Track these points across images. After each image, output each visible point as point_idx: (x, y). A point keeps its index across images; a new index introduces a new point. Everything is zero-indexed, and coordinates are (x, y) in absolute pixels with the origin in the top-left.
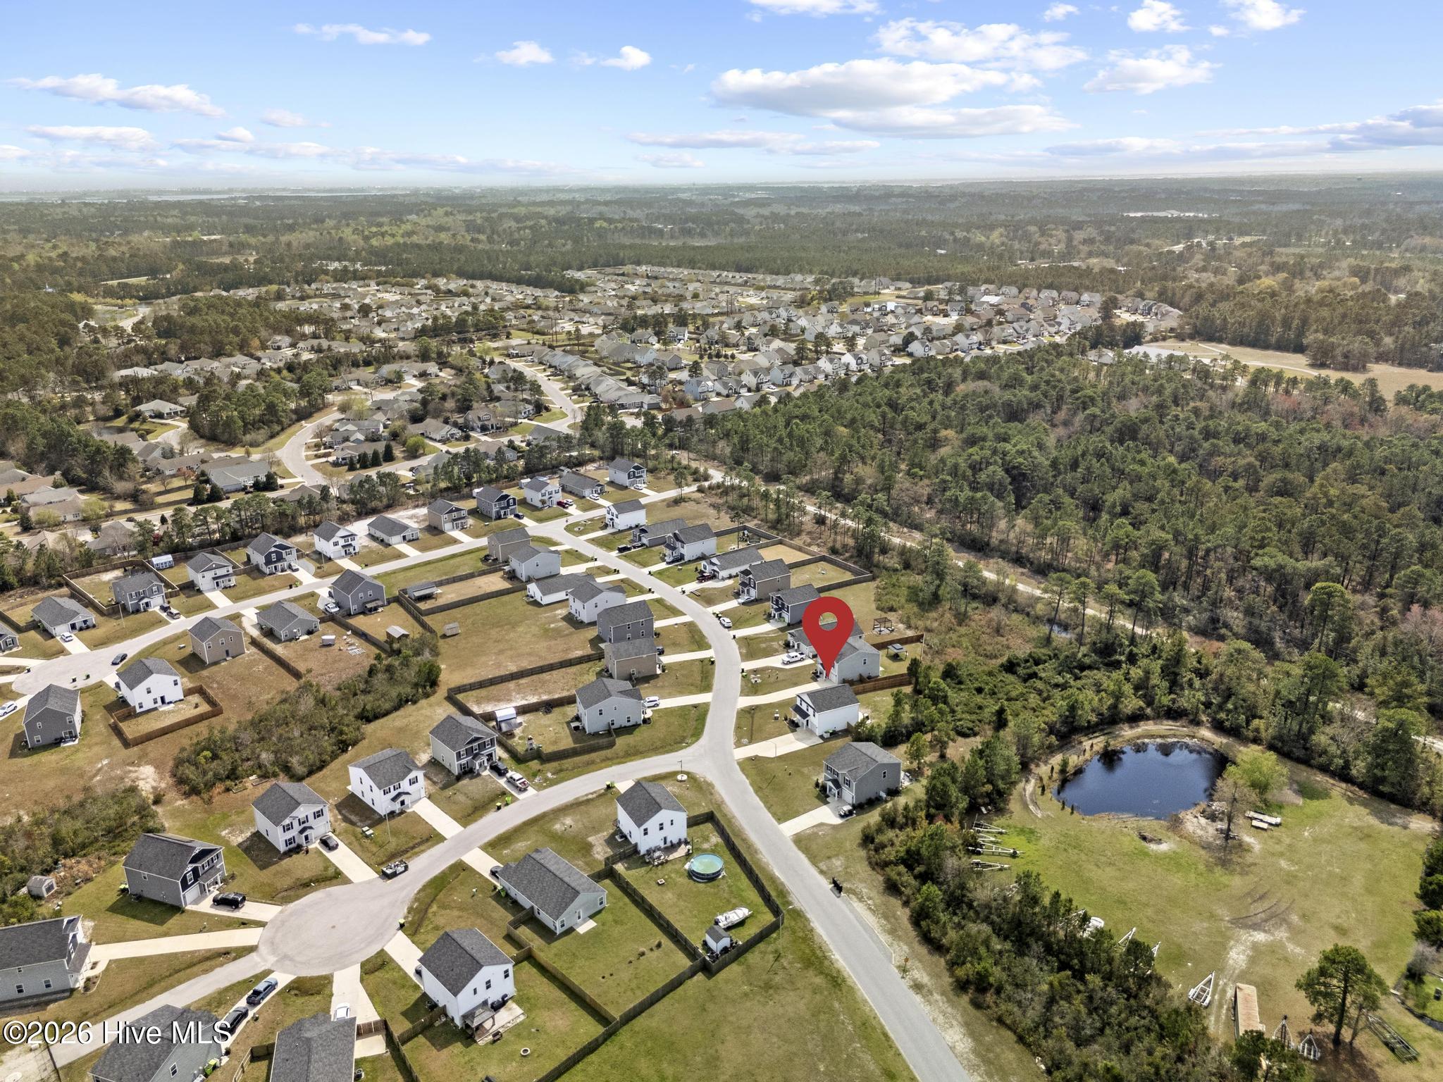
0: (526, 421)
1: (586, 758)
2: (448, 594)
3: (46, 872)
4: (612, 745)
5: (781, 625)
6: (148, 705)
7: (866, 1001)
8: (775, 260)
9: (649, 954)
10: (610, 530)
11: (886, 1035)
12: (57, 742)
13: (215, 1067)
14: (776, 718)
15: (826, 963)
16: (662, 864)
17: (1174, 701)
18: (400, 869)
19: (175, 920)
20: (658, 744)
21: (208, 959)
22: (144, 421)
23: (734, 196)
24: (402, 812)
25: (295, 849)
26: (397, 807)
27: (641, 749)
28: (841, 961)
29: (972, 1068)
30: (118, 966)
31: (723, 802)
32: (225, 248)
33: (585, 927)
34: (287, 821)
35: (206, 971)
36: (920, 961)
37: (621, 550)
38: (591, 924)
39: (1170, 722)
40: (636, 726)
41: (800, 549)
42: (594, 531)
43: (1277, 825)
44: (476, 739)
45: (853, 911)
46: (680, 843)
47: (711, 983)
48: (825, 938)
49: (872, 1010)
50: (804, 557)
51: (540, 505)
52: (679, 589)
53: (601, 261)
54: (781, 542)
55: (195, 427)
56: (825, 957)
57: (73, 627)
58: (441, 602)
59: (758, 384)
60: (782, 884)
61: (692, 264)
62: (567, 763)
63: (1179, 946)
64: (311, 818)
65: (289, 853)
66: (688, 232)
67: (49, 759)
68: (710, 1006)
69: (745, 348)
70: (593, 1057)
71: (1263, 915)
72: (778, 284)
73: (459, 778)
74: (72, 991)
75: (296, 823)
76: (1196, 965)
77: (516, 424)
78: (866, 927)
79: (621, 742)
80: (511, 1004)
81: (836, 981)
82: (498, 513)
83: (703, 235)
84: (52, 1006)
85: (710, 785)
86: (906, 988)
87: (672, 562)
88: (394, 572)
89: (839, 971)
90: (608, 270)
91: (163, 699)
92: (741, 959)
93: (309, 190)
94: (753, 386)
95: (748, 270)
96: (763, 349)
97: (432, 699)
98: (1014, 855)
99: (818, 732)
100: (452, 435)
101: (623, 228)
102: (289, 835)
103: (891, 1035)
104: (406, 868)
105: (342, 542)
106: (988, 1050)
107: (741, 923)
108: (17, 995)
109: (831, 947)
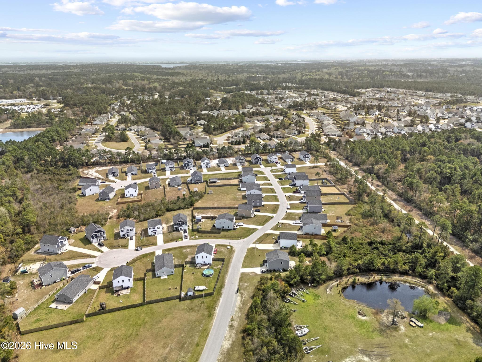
0: (294, 136)
1: (210, 235)
2: (220, 182)
3: (75, 228)
4: (219, 233)
5: (306, 212)
6: (128, 195)
7: (212, 324)
8: (443, 88)
9: (172, 290)
10: (283, 173)
11: (208, 335)
12: (106, 199)
13: (64, 279)
14: (273, 239)
15: (213, 310)
16: (199, 268)
17: (425, 272)
18: (139, 249)
19: (88, 246)
20: (233, 236)
21: (87, 256)
22: (197, 125)
23: (455, 63)
24: (154, 236)
25: (124, 237)
26: (153, 234)
27: (227, 236)
28: (218, 311)
29: (222, 353)
30: (70, 251)
31: (232, 257)
32: (262, 79)
33: (164, 277)
34: (123, 229)
35: (83, 258)
36: (240, 320)
37: (280, 179)
38: (166, 277)
39: (420, 280)
40: (231, 230)
41: (339, 190)
42: (278, 172)
43: (420, 327)
44: (181, 221)
45: (236, 299)
46: (208, 264)
47: (178, 303)
48: (220, 303)
49: (212, 327)
50: (338, 192)
51: (270, 162)
52: (285, 194)
53: (375, 86)
54: (334, 186)
55: (204, 129)
56: (215, 308)
57: (132, 174)
58: (217, 184)
59: (385, 132)
60: (225, 285)
61: (409, 88)
62: (204, 235)
63: (330, 349)
64: (129, 230)
65: (122, 238)
66: (419, 76)
67: (101, 203)
68: (172, 309)
69: (396, 119)
70: (134, 309)
71: (376, 353)
72: (438, 96)
73: (174, 231)
74: (58, 254)
75: (125, 231)
76: (328, 357)
77: (289, 137)
78: (235, 304)
79: (222, 233)
80: (130, 289)
81: (211, 315)
82: (255, 162)
83: (426, 77)
84: (52, 256)
85: (234, 251)
86: (227, 325)
87: (291, 185)
88: (214, 174)
89: (214, 313)
90: (376, 89)
91: (132, 195)
92: (192, 300)
93: (302, 61)
94: (384, 133)
95: (430, 91)
96: (402, 120)
97: (189, 209)
98: (303, 301)
99: (281, 246)
100: (267, 138)
101: (394, 75)
102: (123, 233)
103: (209, 335)
104: (141, 249)
105: (206, 164)
106: (232, 351)
107: (202, 291)
108: (47, 251)
109: (219, 306)
